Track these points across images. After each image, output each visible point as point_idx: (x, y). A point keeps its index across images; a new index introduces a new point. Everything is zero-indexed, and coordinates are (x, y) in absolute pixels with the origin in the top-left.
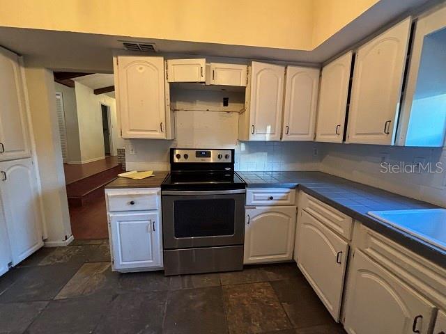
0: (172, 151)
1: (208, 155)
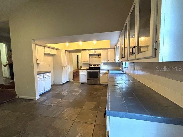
0: (89, 65)
1: (95, 65)
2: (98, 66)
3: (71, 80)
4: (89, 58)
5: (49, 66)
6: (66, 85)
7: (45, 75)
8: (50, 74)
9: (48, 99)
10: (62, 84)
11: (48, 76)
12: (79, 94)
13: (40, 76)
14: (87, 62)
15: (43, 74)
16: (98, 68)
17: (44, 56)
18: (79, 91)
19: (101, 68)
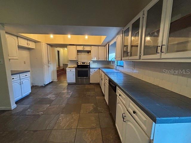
0: (77, 62)
1: (84, 63)
2: (88, 64)
3: (54, 81)
4: (78, 55)
5: (25, 63)
6: (49, 86)
7: (22, 75)
8: (28, 74)
9: (30, 106)
10: (43, 85)
11: (26, 77)
12: (69, 96)
13: (15, 77)
14: (75, 59)
15: (18, 75)
16: (88, 67)
17: (17, 50)
18: (69, 93)
19: (91, 66)
